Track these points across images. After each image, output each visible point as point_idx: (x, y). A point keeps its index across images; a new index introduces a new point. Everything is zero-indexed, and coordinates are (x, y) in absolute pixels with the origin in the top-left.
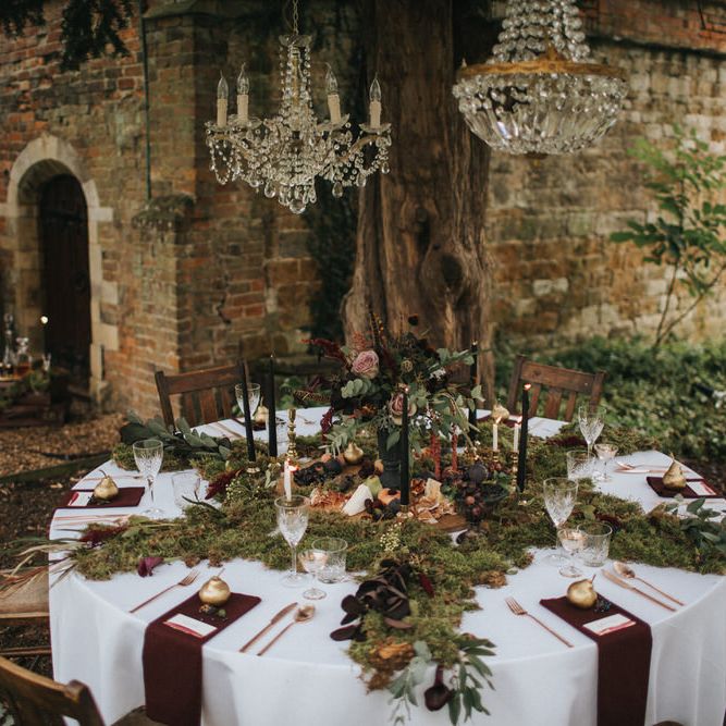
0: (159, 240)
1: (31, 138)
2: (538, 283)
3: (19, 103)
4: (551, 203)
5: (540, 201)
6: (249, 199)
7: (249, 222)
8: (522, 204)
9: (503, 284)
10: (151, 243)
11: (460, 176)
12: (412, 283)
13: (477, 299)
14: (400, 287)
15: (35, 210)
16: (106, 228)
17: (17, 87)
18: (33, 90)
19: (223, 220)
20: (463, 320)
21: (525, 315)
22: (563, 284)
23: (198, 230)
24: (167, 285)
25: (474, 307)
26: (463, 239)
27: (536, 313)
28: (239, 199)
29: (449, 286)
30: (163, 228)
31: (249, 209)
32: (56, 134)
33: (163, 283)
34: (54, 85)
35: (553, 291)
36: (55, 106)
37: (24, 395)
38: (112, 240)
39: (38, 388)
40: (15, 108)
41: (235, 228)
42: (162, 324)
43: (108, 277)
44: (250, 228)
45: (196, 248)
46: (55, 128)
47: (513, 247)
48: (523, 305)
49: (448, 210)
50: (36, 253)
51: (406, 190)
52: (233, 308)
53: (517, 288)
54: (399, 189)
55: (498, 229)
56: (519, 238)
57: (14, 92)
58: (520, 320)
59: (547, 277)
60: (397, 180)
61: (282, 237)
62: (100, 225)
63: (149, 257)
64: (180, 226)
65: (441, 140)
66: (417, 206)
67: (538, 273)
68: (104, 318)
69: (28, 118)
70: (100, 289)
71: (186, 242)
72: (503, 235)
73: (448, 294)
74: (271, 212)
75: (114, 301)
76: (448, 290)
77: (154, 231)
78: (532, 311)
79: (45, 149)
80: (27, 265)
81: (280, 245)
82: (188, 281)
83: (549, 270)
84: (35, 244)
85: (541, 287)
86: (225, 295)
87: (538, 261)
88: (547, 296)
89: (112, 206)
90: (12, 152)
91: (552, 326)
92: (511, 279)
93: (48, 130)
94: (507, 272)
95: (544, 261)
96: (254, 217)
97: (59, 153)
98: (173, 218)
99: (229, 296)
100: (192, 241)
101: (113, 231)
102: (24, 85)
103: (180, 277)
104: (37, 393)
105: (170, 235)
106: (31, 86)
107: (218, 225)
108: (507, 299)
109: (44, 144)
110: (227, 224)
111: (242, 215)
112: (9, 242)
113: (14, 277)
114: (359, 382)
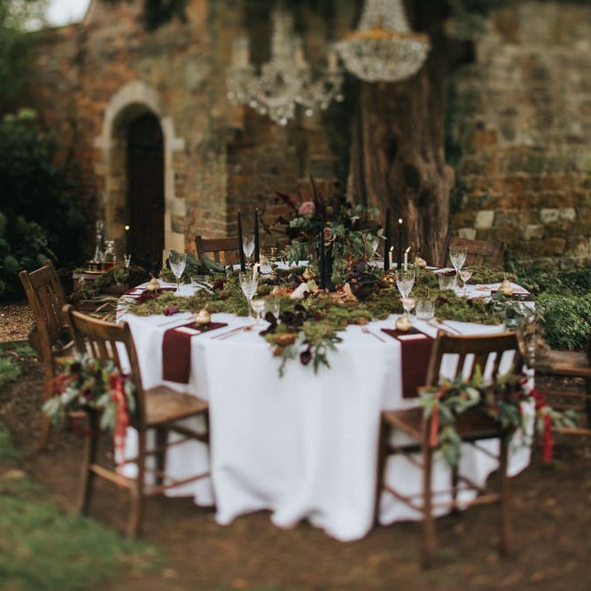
0: (215, 162)
2: (545, 212)
4: (558, 141)
5: (547, 139)
7: (287, 149)
8: (529, 142)
9: (511, 211)
10: (209, 164)
12: (383, 185)
13: (435, 199)
14: (375, 187)
15: (124, 143)
16: (178, 156)
17: (113, 43)
18: (127, 45)
19: (265, 147)
20: (424, 214)
21: (532, 239)
22: (570, 214)
23: (245, 154)
24: (220, 196)
25: (433, 205)
26: (424, 156)
27: (543, 238)
29: (410, 187)
30: (218, 152)
31: (287, 138)
32: (143, 80)
33: (217, 194)
34: (143, 42)
35: (560, 218)
37: (109, 285)
38: (182, 165)
39: (120, 280)
40: (110, 60)
41: (275, 154)
42: (216, 226)
43: (179, 194)
44: (287, 154)
45: (243, 167)
46: (143, 76)
47: (521, 180)
48: (531, 230)
50: (123, 178)
51: (379, 117)
52: (271, 216)
53: (524, 214)
54: (374, 117)
55: (506, 163)
56: (526, 170)
58: (528, 243)
59: (555, 207)
60: (373, 111)
61: (314, 162)
62: (175, 154)
63: (208, 175)
64: (231, 150)
66: (386, 129)
67: (545, 203)
68: (175, 229)
69: (121, 68)
70: (172, 204)
71: (235, 163)
72: (511, 168)
73: (409, 193)
74: (305, 142)
75: (182, 213)
76: (409, 190)
77: (211, 155)
78: (540, 236)
79: (135, 92)
80: (116, 188)
81: (312, 168)
82: (236, 192)
83: (556, 201)
84: (123, 171)
85: (548, 215)
86: (265, 205)
87: (545, 192)
88: (555, 223)
89: (184, 137)
90: (108, 95)
91: (560, 251)
92: (519, 208)
93: (137, 77)
94: (515, 201)
95: (551, 192)
96: (290, 145)
97: (145, 95)
98: (225, 143)
99: (268, 207)
100: (240, 162)
101: (184, 158)
102: (119, 41)
103: (230, 189)
104: (119, 284)
105: (223, 157)
107: (260, 150)
108: (515, 224)
109: (134, 89)
110: (268, 150)
111: (280, 143)
112: (103, 169)
113: (106, 198)
114: (301, 219)
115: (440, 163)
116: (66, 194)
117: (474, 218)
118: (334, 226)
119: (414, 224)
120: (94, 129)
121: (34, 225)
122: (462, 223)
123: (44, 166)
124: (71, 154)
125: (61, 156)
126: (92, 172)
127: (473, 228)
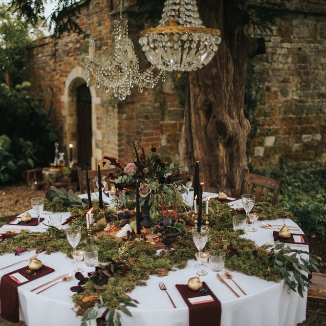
0: (112, 112)
1: (73, 68)
2: (304, 136)
3: (69, 53)
4: (313, 97)
5: (306, 96)
6: (153, 94)
7: (154, 105)
8: (296, 98)
9: (285, 136)
10: (110, 113)
11: (227, 83)
12: (203, 134)
13: (237, 142)
14: (197, 135)
15: (75, 99)
16: (98, 107)
17: (68, 46)
18: (74, 47)
19: (141, 103)
20: (230, 150)
21: (297, 151)
22: (318, 137)
23: (128, 108)
24: (115, 132)
25: (236, 146)
26: (230, 114)
27: (303, 150)
28: (149, 94)
29: (221, 135)
30: (113, 107)
31: (154, 98)
32: (81, 66)
33: (114, 131)
34: (81, 45)
35: (312, 139)
36: (81, 54)
37: (60, 178)
38: (100, 112)
39: (66, 175)
40: (68, 55)
41: (147, 107)
42: (113, 149)
43: (99, 128)
44: (154, 107)
45: (128, 115)
46: (81, 63)
47: (291, 118)
48: (296, 146)
49: (221, 99)
50: (75, 117)
51: (200, 89)
52: (144, 143)
53: (292, 138)
54: (197, 89)
55: (282, 110)
56: (294, 114)
57: (67, 48)
58: (294, 154)
59: (310, 133)
60: (196, 85)
61: (170, 112)
62: (96, 105)
63: (108, 119)
64: (120, 106)
65: (216, 66)
66: (205, 97)
67: (304, 131)
68: (97, 146)
69: (72, 59)
70: (95, 133)
71: (123, 113)
72: (285, 113)
73: (220, 139)
74: (165, 100)
75: (100, 138)
76: (220, 137)
77: (110, 108)
78: (301, 150)
79: (77, 72)
80: (71, 122)
81: (169, 115)
82: (124, 130)
83: (310, 130)
84: (75, 113)
85: (306, 138)
86: (141, 137)
87: (304, 125)
88: (310, 142)
89: (101, 97)
90: (66, 73)
91: (312, 157)
92: (290, 134)
93: (79, 64)
94: (287, 131)
95: (308, 125)
96: (156, 102)
97: (82, 74)
98: (117, 102)
99: (143, 138)
100: (125, 113)
101: (101, 108)
102: (71, 45)
103: (120, 128)
104: (66, 177)
105: (116, 110)
106: (73, 45)
107: (138, 106)
108: (287, 143)
109: (77, 70)
110: (143, 105)
111: (150, 101)
112: (65, 112)
113: (67, 127)
115: (241, 119)
116: (50, 124)
117: (264, 140)
118: (151, 182)
119: (223, 159)
120: (60, 90)
122: (257, 144)
123: (37, 110)
124: (52, 104)
125: (48, 103)
126: (61, 114)
127: (263, 146)
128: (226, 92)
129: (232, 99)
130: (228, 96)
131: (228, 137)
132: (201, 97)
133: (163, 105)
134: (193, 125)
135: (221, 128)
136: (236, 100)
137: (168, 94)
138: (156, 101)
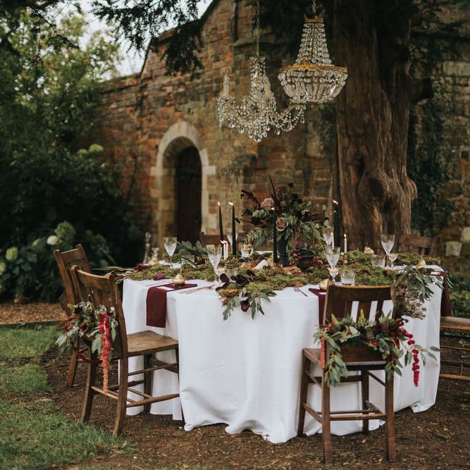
0: (235, 182)
1: (171, 123)
3: (166, 101)
6: (293, 158)
7: (294, 173)
10: (231, 184)
11: (383, 133)
12: (354, 194)
13: (398, 207)
14: (347, 197)
15: (173, 172)
16: (212, 180)
17: (165, 90)
18: (175, 92)
19: (277, 170)
20: (388, 218)
23: (259, 176)
24: (238, 209)
25: (396, 211)
26: (388, 171)
28: (287, 157)
29: (375, 196)
30: (237, 174)
31: (294, 163)
32: (186, 120)
34: (187, 89)
36: (186, 102)
38: (215, 187)
40: (163, 105)
41: (284, 176)
43: (212, 211)
44: (294, 176)
45: (257, 186)
46: (186, 116)
49: (375, 152)
50: (172, 199)
51: (350, 140)
54: (346, 140)
57: (163, 94)
60: (345, 135)
61: (317, 183)
62: (209, 177)
63: (230, 193)
64: (247, 172)
65: (369, 112)
66: (356, 150)
69: (171, 111)
70: (207, 218)
71: (251, 183)
73: (375, 201)
74: (310, 167)
75: (215, 226)
76: (374, 198)
77: (233, 177)
79: (180, 130)
80: (167, 208)
81: (315, 189)
84: (172, 194)
89: (216, 165)
90: (159, 132)
93: (182, 117)
96: (297, 169)
97: (187, 132)
98: (242, 167)
100: (255, 182)
101: (216, 181)
102: (169, 89)
103: (245, 204)
105: (241, 178)
106: (173, 90)
107: (272, 173)
109: (179, 127)
110: (279, 173)
111: (289, 168)
112: (156, 193)
113: (158, 216)
114: (262, 211)
115: (403, 178)
116: (129, 214)
117: (460, 232)
118: (288, 216)
119: (379, 227)
120: (150, 160)
121: (99, 237)
122: (449, 237)
123: (110, 191)
124: (133, 181)
125: (126, 182)
126: (149, 196)
127: (459, 241)
128: (382, 144)
129: (390, 153)
130: (384, 150)
131: (384, 199)
132: (351, 150)
133: (307, 173)
134: (342, 184)
135: (376, 188)
136: (396, 154)
137: (314, 158)
138: (297, 167)
